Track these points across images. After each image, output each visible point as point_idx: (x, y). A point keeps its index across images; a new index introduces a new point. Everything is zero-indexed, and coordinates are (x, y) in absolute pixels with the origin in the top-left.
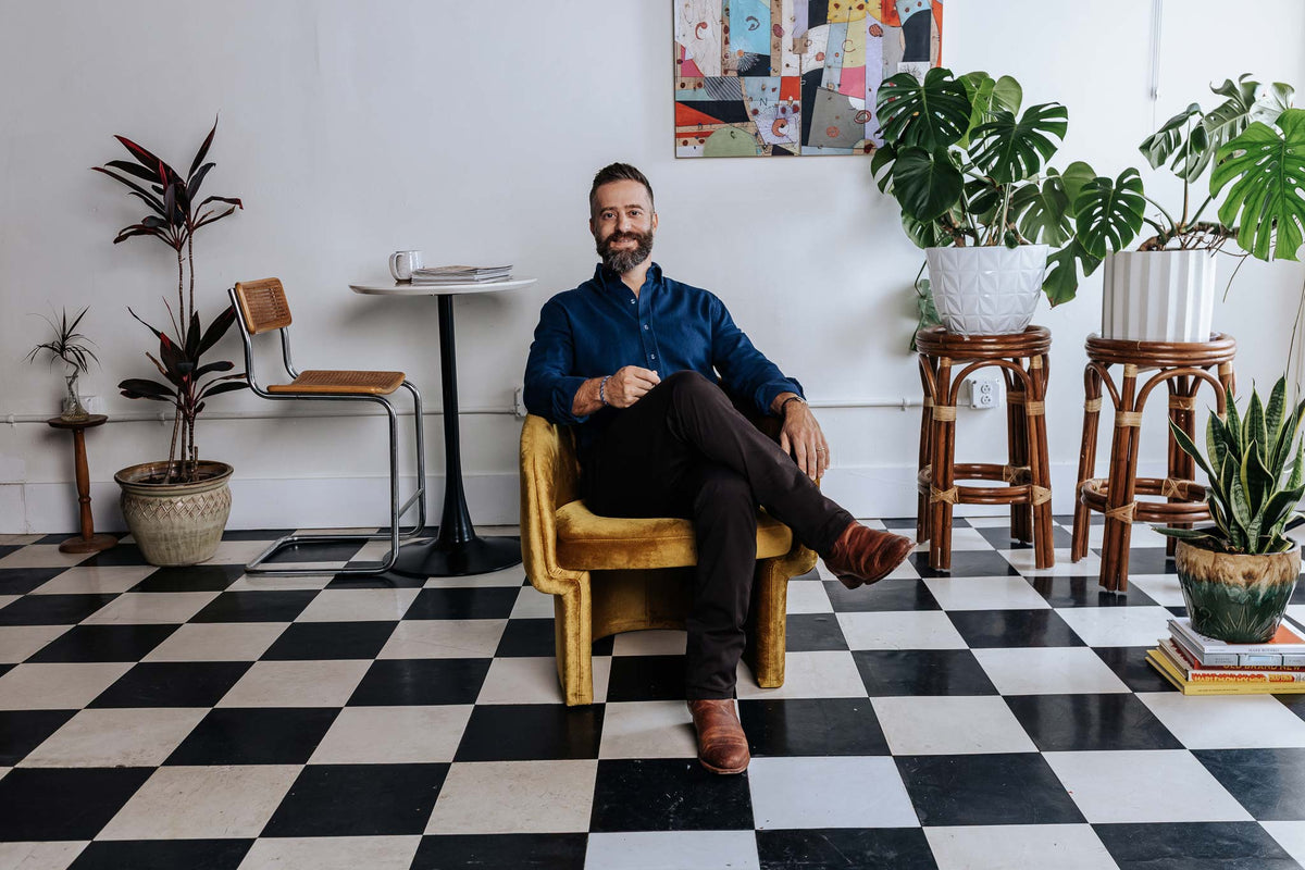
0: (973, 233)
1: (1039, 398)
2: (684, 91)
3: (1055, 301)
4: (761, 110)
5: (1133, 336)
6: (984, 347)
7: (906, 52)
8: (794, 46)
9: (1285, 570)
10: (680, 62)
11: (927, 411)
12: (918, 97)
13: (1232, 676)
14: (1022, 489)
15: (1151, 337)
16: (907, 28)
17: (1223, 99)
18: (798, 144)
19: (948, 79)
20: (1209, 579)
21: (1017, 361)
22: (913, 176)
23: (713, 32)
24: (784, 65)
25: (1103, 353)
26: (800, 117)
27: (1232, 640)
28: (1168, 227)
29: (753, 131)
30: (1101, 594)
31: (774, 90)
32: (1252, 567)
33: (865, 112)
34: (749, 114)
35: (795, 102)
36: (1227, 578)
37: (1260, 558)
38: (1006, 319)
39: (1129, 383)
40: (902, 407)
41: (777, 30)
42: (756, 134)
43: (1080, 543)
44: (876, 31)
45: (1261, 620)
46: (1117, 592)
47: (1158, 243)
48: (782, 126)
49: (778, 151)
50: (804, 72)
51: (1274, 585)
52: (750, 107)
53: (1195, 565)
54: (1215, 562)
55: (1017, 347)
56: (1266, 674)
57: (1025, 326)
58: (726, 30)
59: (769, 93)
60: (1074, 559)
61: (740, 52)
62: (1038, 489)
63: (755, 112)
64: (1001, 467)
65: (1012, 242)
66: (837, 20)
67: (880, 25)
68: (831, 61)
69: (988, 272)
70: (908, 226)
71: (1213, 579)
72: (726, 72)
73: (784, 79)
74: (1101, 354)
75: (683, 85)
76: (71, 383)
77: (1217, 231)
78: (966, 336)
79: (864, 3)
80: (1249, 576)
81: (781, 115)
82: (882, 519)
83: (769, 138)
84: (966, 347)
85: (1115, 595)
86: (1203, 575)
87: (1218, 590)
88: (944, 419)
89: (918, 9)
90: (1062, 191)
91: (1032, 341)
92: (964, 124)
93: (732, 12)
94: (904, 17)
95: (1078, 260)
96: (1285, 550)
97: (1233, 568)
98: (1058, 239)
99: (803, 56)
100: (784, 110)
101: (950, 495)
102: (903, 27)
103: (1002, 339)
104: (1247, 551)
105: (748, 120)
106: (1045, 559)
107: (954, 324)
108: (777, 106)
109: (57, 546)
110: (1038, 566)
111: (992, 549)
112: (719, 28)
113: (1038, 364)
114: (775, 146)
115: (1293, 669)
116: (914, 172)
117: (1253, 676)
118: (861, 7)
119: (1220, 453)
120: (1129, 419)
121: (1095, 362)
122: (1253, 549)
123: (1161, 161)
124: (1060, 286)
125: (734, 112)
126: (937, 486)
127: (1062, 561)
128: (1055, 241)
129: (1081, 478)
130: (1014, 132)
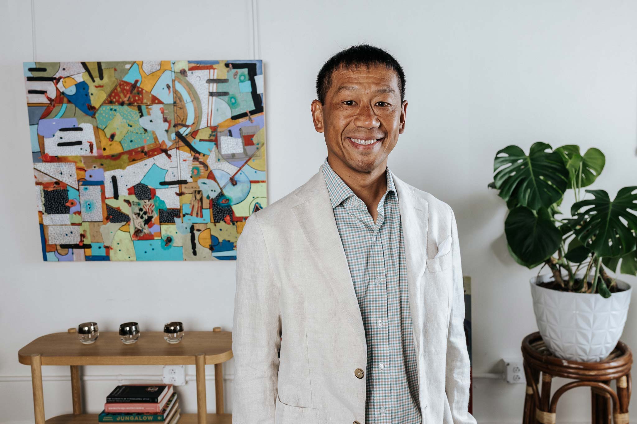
1: (624, 410)
12: (525, 164)
19: (548, 151)
22: (522, 227)
65: (605, 290)
69: (584, 313)
84: (565, 370)
88: (545, 422)
107: (553, 345)
113: (623, 385)
116: (522, 224)
130: (610, 211)
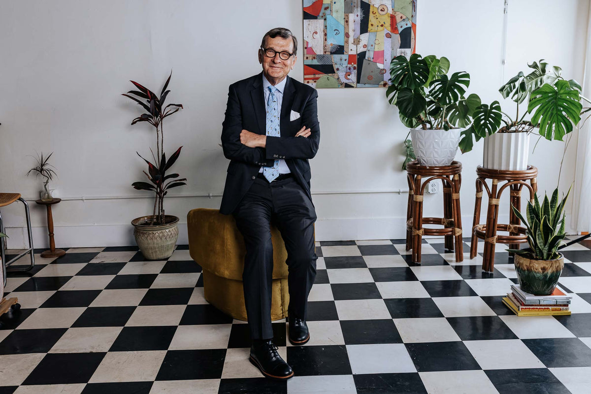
0: (430, 122)
1: (457, 192)
2: (308, 60)
3: (464, 151)
4: (340, 68)
5: (496, 167)
6: (435, 171)
7: (401, 44)
8: (354, 42)
9: (558, 266)
10: (306, 48)
11: (411, 197)
12: (407, 66)
13: (537, 308)
14: (450, 229)
15: (503, 168)
16: (401, 34)
17: (533, 70)
18: (355, 83)
19: (419, 58)
20: (528, 270)
21: (448, 177)
22: (405, 99)
23: (320, 36)
24: (350, 49)
25: (484, 173)
26: (356, 71)
27: (536, 294)
28: (510, 123)
29: (337, 77)
30: (483, 273)
31: (345, 60)
32: (545, 265)
33: (384, 69)
34: (335, 70)
35: (354, 65)
36: (535, 270)
37: (548, 262)
38: (444, 160)
39: (494, 187)
40: (399, 193)
41: (347, 35)
42: (338, 79)
43: (474, 251)
44: (388, 36)
45: (548, 286)
46: (489, 272)
47: (507, 129)
48: (349, 75)
49: (347, 86)
50: (358, 53)
51: (553, 272)
52: (335, 67)
53: (522, 264)
54: (530, 263)
55: (449, 171)
56: (550, 307)
57: (452, 162)
58: (326, 35)
59: (343, 61)
60: (471, 258)
61: (331, 44)
62: (457, 230)
63: (338, 69)
64: (441, 219)
65: (446, 128)
66: (372, 31)
67: (390, 33)
68: (369, 48)
69: (436, 140)
70: (402, 118)
71: (529, 270)
72: (325, 52)
73: (350, 56)
74: (483, 174)
75: (307, 58)
76: (46, 185)
77: (530, 125)
78: (428, 166)
79: (383, 24)
80: (544, 269)
81: (349, 71)
82: (391, 240)
83: (344, 80)
84: (428, 171)
85: (488, 273)
86: (525, 268)
87: (531, 274)
88: (418, 200)
89: (406, 27)
90: (466, 105)
91: (455, 168)
92: (426, 78)
93: (328, 27)
94: (400, 30)
95: (473, 134)
96: (558, 258)
97: (538, 266)
98: (465, 125)
99: (358, 46)
100: (350, 69)
101: (421, 232)
102: (400, 34)
103: (441, 168)
104: (542, 259)
105: (333, 72)
106: (459, 258)
107: (422, 161)
108: (347, 67)
109: (39, 255)
110: (457, 261)
111: (438, 253)
112: (323, 34)
113: (457, 178)
114: (346, 84)
115: (561, 305)
116: (405, 98)
117: (545, 309)
118: (382, 26)
119: (532, 218)
120: (494, 201)
121: (480, 178)
122: (545, 257)
123: (508, 96)
124: (466, 145)
125: (328, 69)
126: (415, 228)
127: (467, 258)
128: (463, 125)
129: (474, 224)
130: (448, 84)
